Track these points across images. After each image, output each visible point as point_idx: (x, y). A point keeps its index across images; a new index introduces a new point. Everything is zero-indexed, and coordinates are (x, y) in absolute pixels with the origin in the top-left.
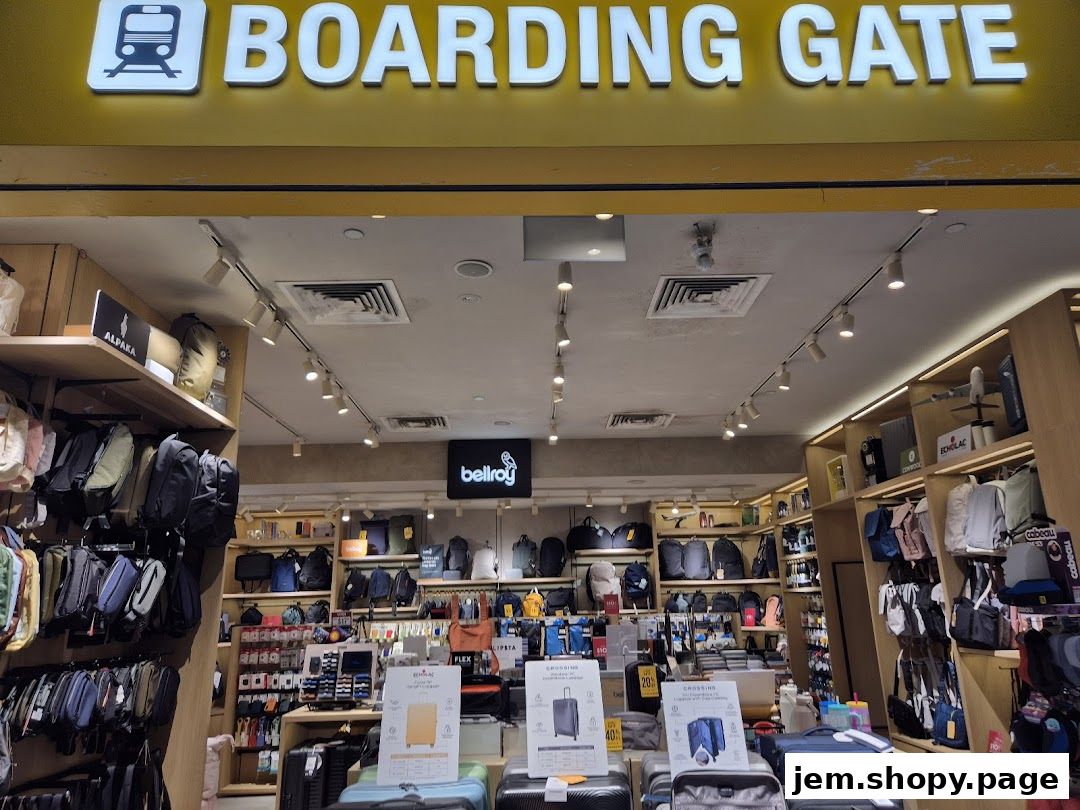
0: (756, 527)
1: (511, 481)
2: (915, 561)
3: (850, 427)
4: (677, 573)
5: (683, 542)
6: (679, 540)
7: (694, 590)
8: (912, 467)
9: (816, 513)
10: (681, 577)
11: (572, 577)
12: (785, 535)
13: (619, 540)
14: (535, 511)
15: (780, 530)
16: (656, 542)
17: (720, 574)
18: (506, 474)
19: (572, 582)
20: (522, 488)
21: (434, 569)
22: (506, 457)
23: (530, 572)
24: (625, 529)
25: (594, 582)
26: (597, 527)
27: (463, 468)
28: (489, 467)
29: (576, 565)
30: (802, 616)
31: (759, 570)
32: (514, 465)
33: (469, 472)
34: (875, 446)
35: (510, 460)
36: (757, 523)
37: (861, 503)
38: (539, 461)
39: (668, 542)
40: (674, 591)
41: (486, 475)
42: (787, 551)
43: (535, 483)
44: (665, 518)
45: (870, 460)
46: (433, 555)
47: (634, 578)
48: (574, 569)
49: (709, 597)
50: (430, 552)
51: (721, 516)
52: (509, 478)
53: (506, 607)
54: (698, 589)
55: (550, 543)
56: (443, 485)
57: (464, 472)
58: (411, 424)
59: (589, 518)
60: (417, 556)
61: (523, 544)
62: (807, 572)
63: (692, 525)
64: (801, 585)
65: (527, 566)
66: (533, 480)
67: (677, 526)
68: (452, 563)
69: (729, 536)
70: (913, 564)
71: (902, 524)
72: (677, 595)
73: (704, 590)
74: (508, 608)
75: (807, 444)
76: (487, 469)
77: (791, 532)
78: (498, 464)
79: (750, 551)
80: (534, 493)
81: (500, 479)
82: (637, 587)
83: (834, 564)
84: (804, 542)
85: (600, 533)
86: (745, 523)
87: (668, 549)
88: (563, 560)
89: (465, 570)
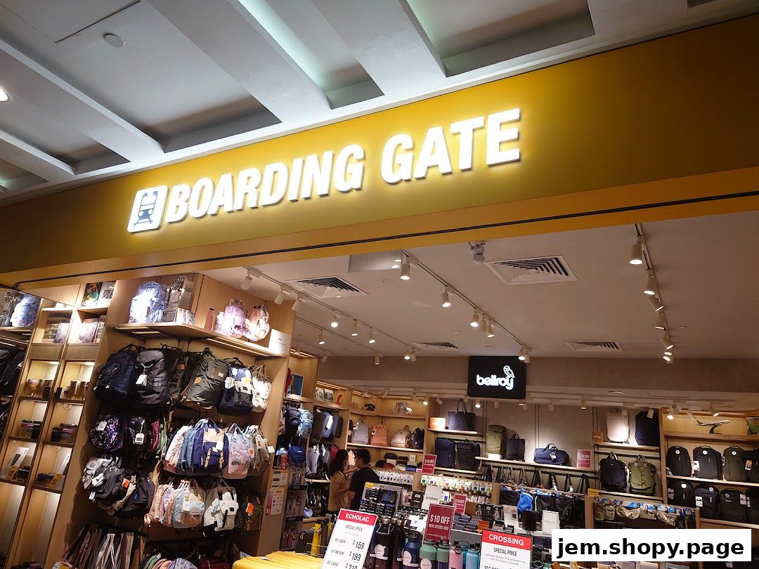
1: (510, 386)
14: (551, 409)
16: (663, 441)
27: (478, 376)
28: (495, 376)
32: (513, 376)
33: (482, 378)
35: (510, 372)
52: (508, 384)
60: (475, 433)
81: (503, 385)
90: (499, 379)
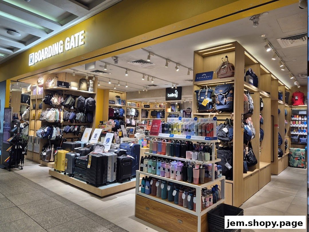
1: (177, 96)
20: (179, 98)
22: (176, 91)
38: (183, 92)
41: (172, 95)
43: (182, 96)
56: (165, 97)
57: (168, 94)
58: (151, 86)
76: (172, 94)
78: (174, 93)
80: (182, 99)
81: (175, 96)
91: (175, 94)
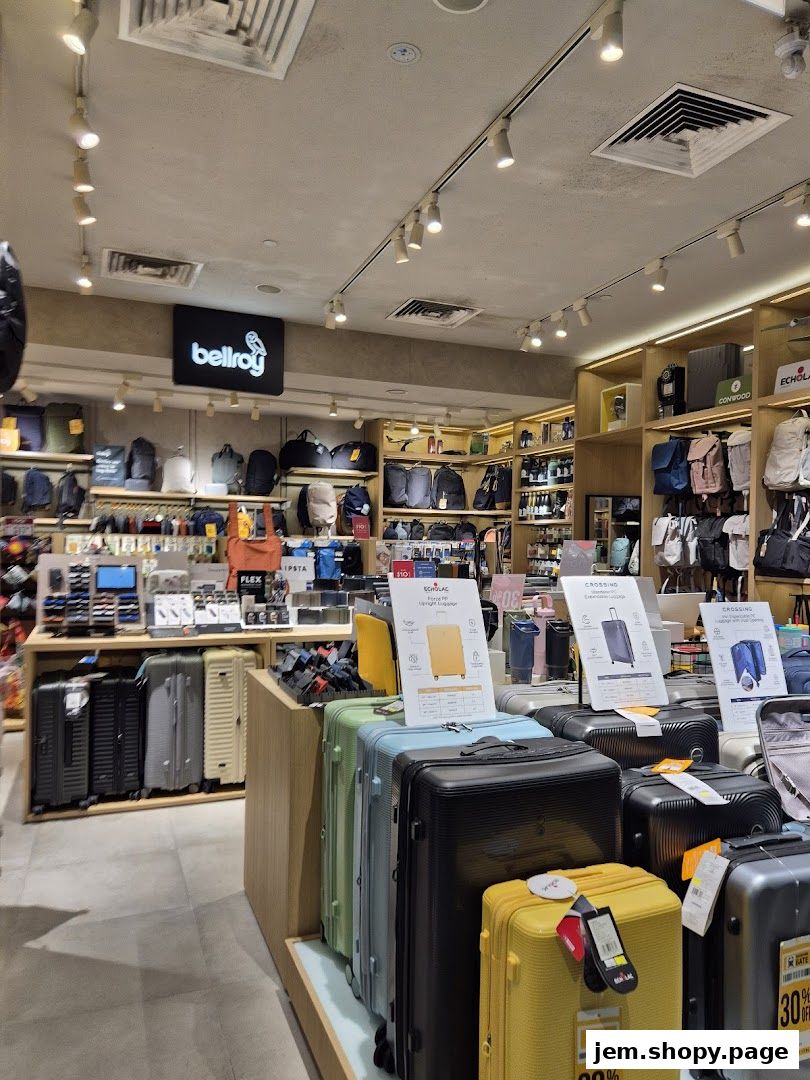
0: (484, 457)
1: (258, 370)
2: (709, 495)
3: (651, 351)
4: (402, 499)
5: (408, 467)
6: (404, 465)
7: (410, 519)
8: (734, 398)
9: (579, 444)
10: (402, 505)
11: (285, 497)
12: (524, 466)
13: (340, 459)
15: (519, 461)
16: (382, 465)
17: (443, 503)
18: (252, 360)
19: (281, 503)
20: (271, 383)
21: (112, 475)
22: (252, 338)
23: (236, 488)
24: (349, 448)
25: (312, 505)
26: (317, 442)
27: (195, 346)
28: (230, 349)
29: (286, 485)
30: (529, 548)
31: (484, 501)
32: (263, 351)
33: (203, 351)
34: (677, 375)
35: (257, 344)
36: (485, 453)
37: (649, 434)
39: (393, 465)
40: (393, 518)
41: (225, 358)
42: (525, 482)
44: (390, 440)
45: (668, 389)
46: (111, 458)
47: (355, 503)
48: (284, 489)
49: (426, 526)
50: (107, 453)
51: (450, 443)
52: (255, 366)
53: (208, 526)
54: (417, 518)
55: (259, 455)
57: (196, 350)
58: (141, 269)
59: (306, 432)
60: (89, 457)
61: (226, 454)
62: (550, 504)
63: (418, 450)
64: (538, 517)
65: (231, 481)
66: (285, 373)
67: (403, 449)
68: (136, 468)
69: (455, 465)
70: (705, 497)
71: (705, 457)
72: (395, 524)
73: (423, 520)
74: (211, 529)
75: (582, 368)
76: (227, 350)
77: (534, 465)
78: (241, 347)
79: (473, 481)
80: (286, 391)
81: (243, 367)
82: (359, 513)
83: (588, 497)
84: (554, 473)
85: (320, 450)
86: (473, 452)
87: (392, 473)
88: (275, 477)
89: (154, 479)
90: (237, 354)
91: (245, 356)
